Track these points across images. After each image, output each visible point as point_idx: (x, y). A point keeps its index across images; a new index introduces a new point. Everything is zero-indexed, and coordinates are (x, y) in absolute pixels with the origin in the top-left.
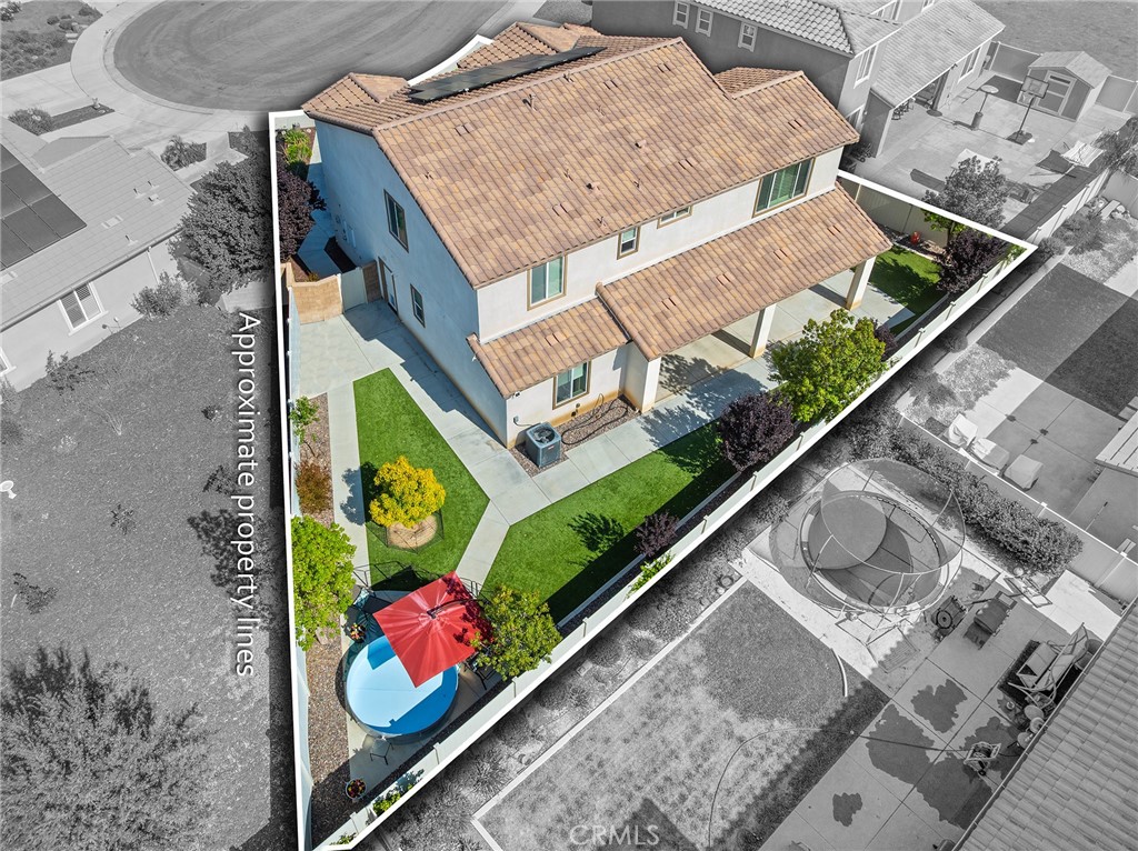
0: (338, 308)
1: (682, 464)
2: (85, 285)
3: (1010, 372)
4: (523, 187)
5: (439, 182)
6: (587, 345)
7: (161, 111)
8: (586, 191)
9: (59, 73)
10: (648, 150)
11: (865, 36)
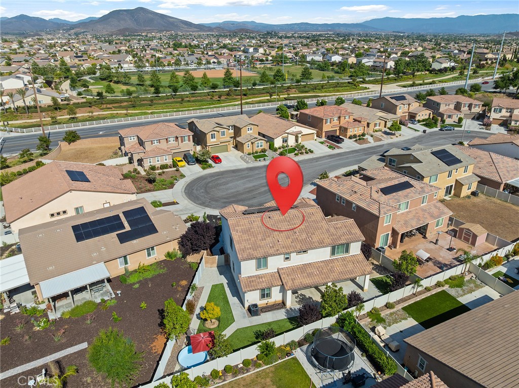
0: (216, 265)
1: (292, 323)
2: (153, 247)
3: (408, 319)
4: (261, 238)
5: (239, 234)
6: (270, 283)
7: (192, 206)
8: (277, 242)
9: (169, 192)
10: (299, 234)
11: (386, 211)
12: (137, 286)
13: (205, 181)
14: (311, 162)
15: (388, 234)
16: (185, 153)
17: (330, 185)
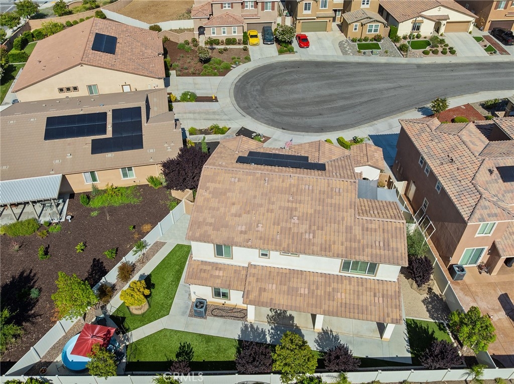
1: (238, 352)
2: (131, 167)
4: (235, 211)
5: (207, 195)
6: (228, 283)
7: (231, 108)
9: (217, 80)
10: (297, 221)
11: (485, 216)
12: (94, 214)
13: (272, 72)
14: (442, 71)
15: (483, 249)
16: (266, 25)
17: (418, 135)
